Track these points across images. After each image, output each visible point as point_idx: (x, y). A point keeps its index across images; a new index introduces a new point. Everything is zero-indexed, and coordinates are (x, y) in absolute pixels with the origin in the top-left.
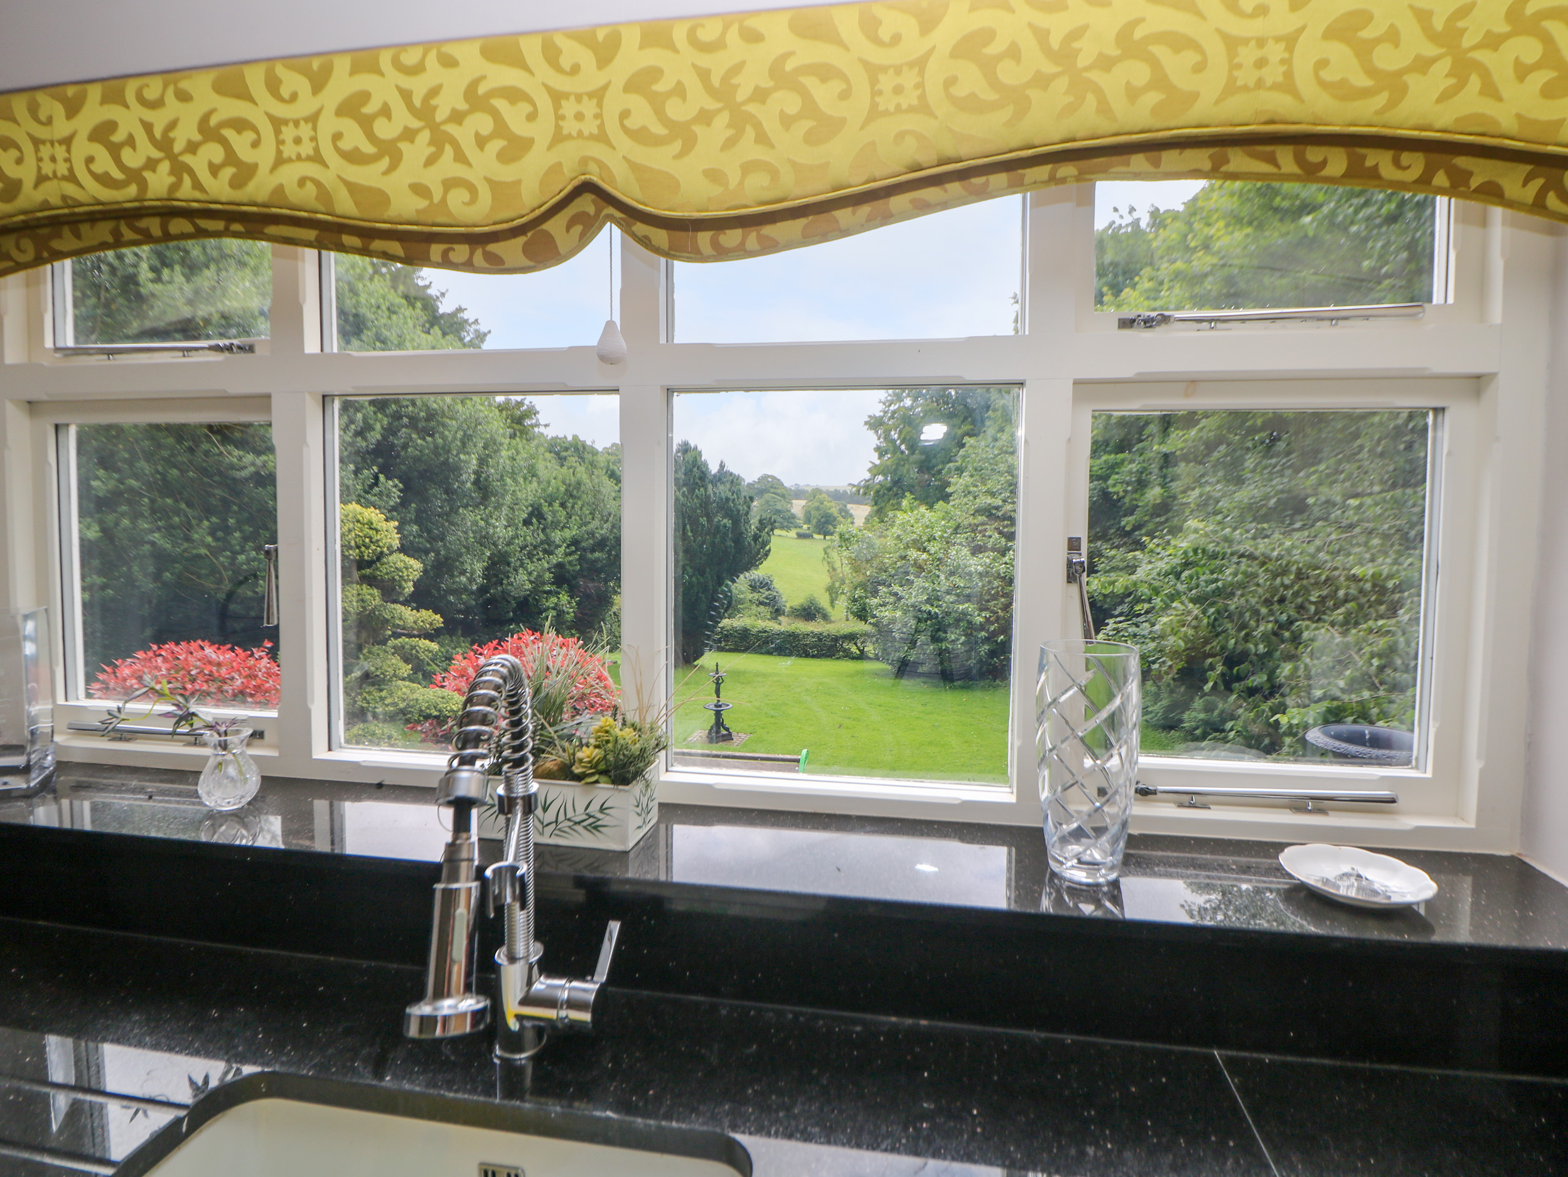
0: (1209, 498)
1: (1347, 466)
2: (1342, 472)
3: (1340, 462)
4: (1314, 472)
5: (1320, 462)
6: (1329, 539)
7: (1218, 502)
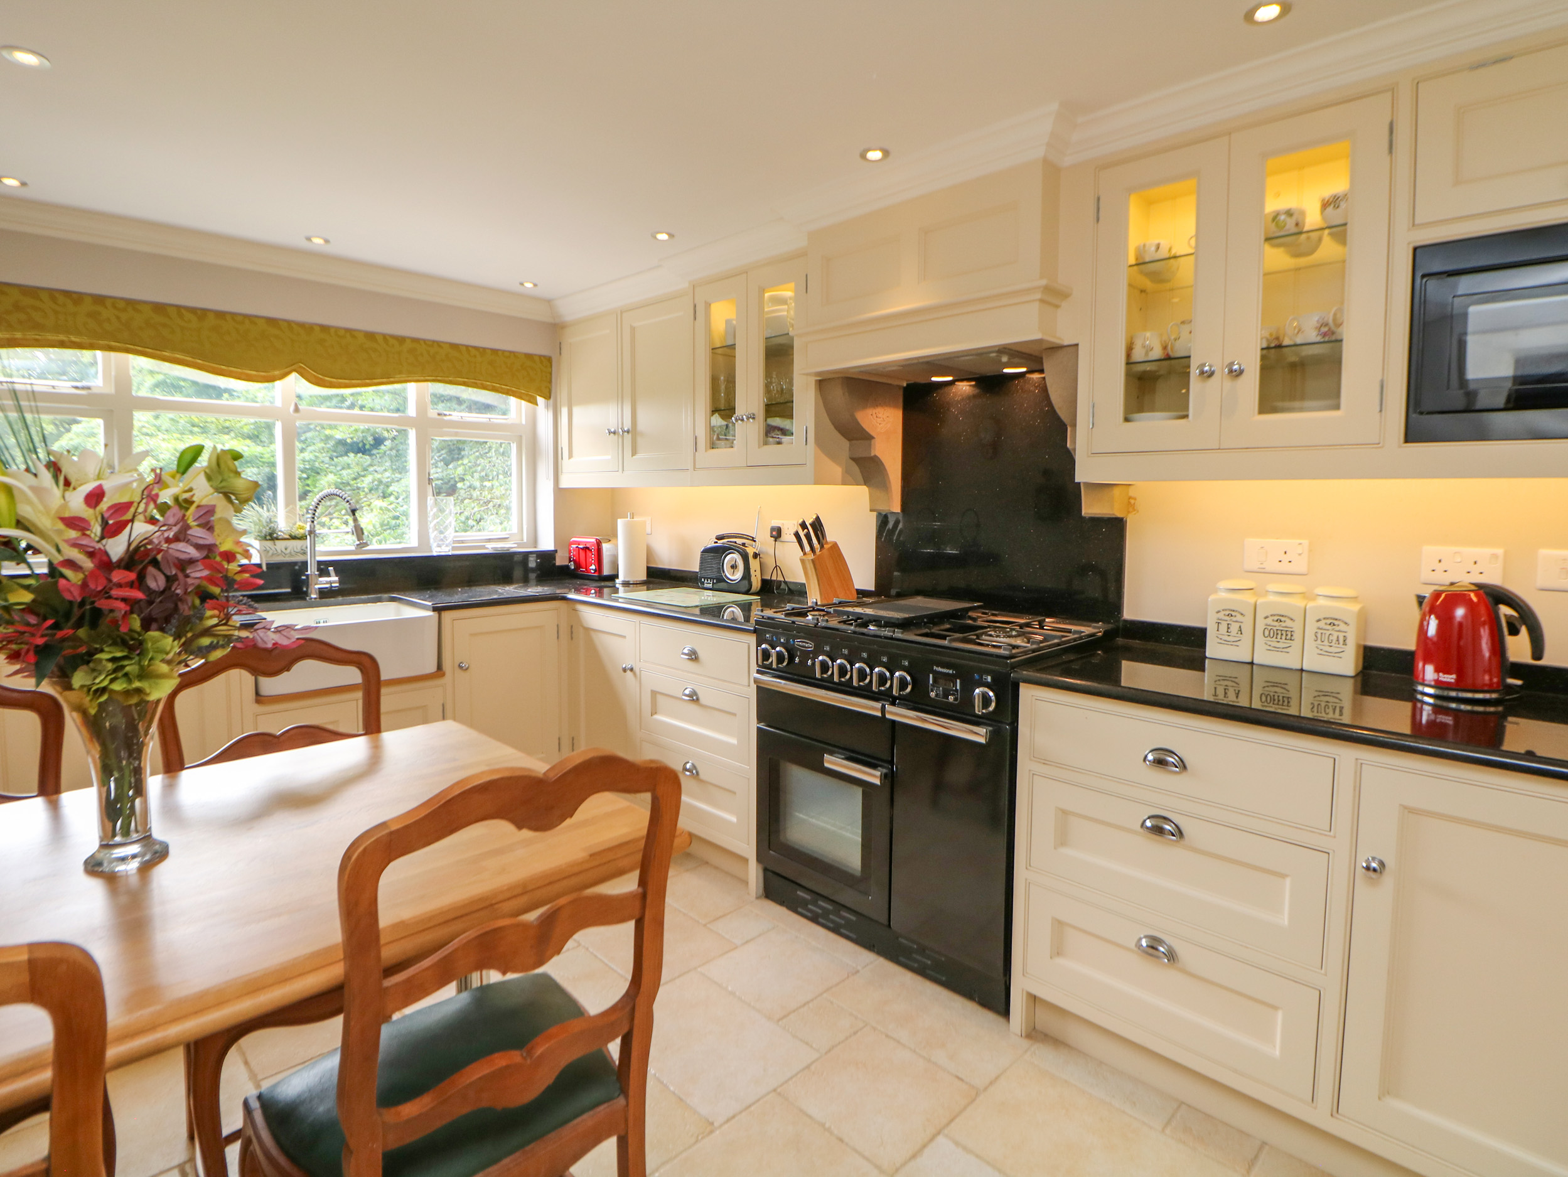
0: (380, 482)
1: (481, 461)
2: (479, 465)
3: (477, 458)
4: (459, 466)
5: (462, 458)
6: (473, 511)
7: (388, 487)
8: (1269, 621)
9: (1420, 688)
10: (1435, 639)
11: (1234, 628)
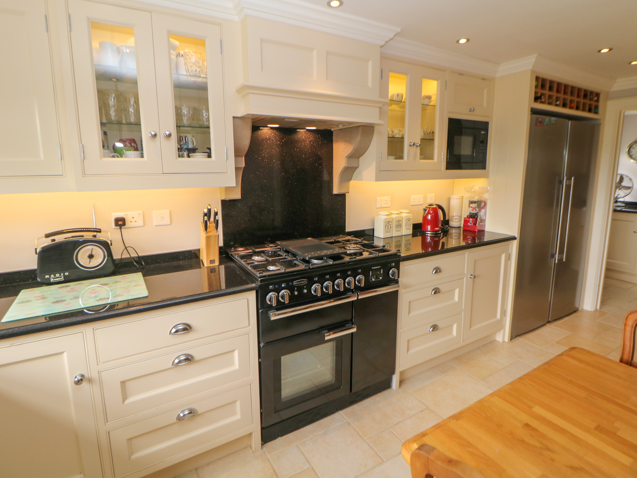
8: (397, 223)
9: (427, 232)
10: (430, 219)
11: (389, 227)
